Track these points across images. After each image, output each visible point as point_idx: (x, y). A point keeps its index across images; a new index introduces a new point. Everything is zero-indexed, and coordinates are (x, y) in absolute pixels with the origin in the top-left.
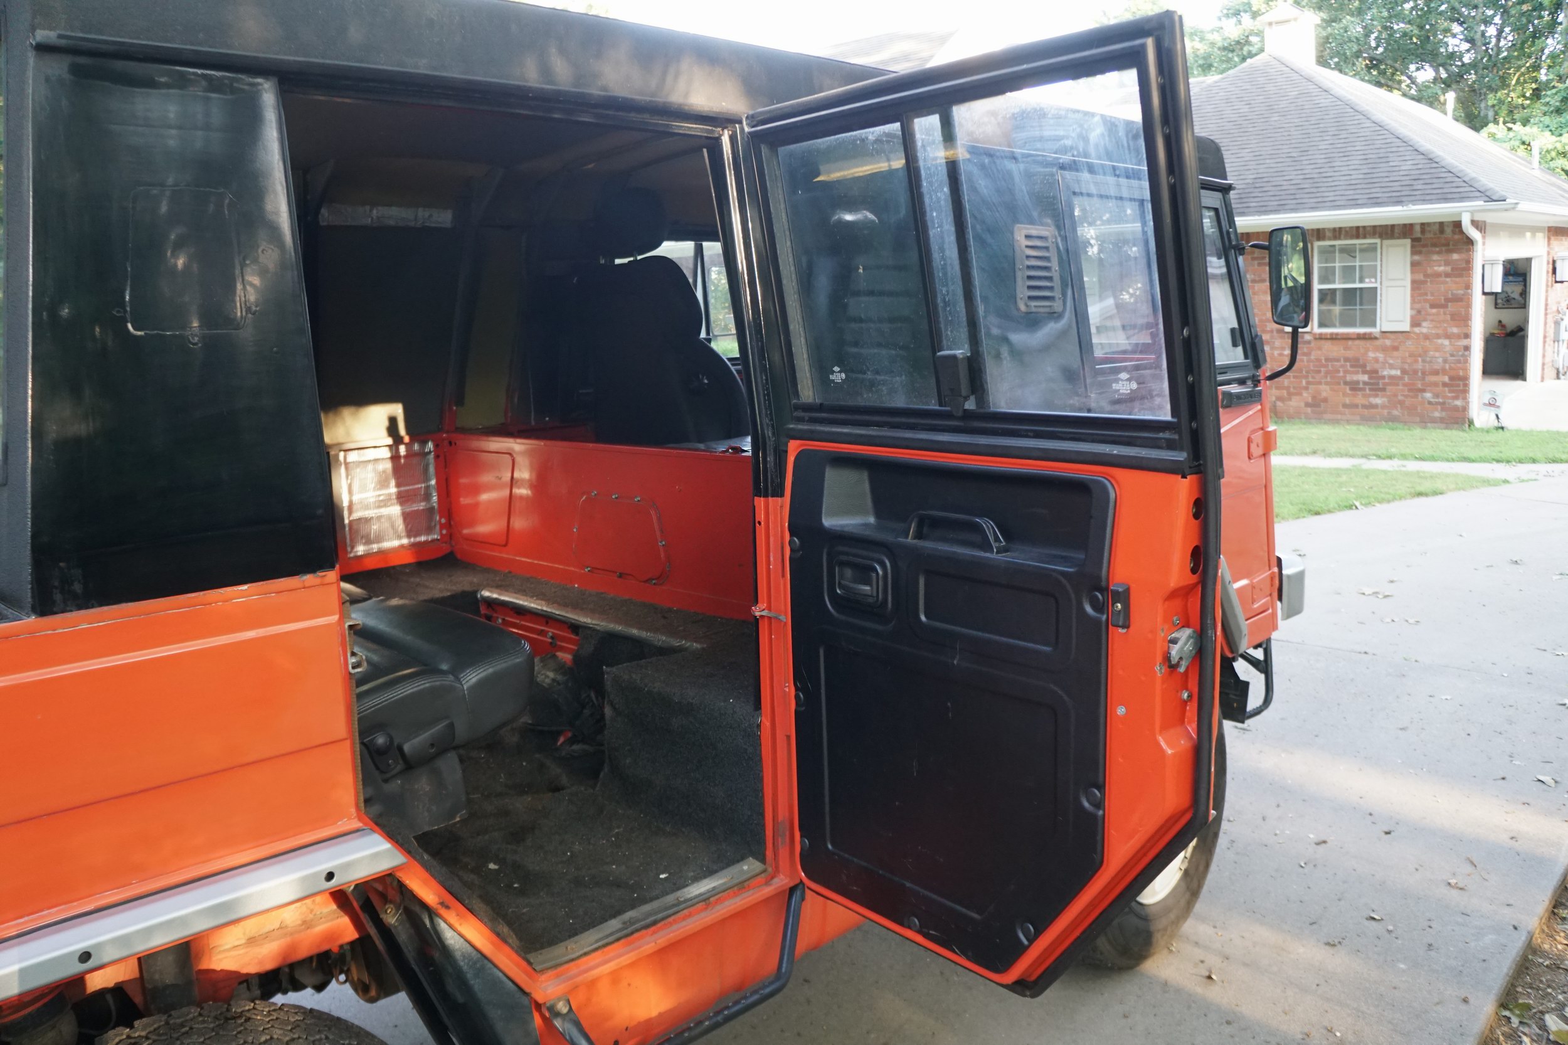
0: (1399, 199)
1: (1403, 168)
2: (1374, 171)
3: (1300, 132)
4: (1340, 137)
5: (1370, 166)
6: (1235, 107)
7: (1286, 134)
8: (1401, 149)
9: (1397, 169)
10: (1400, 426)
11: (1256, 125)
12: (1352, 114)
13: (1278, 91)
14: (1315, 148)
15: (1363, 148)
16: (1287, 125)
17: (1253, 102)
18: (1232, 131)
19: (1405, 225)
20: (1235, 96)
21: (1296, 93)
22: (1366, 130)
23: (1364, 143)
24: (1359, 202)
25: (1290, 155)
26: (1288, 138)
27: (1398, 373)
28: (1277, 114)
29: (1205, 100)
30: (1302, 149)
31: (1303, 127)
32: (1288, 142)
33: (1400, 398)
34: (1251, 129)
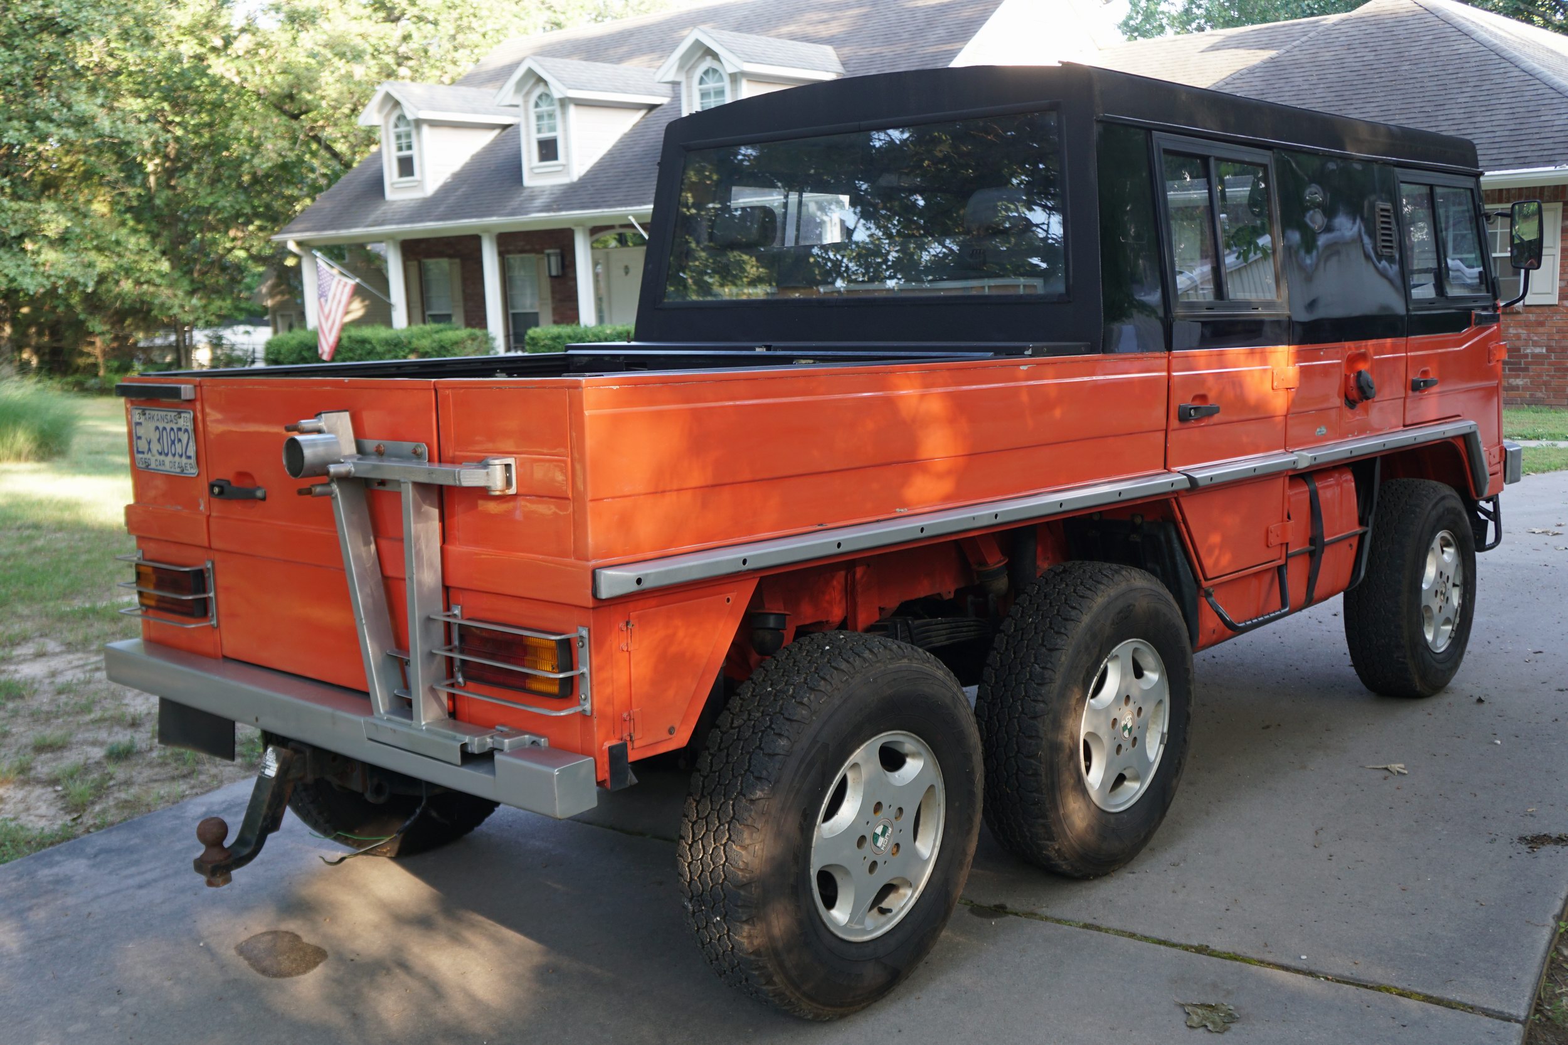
0: (1552, 158)
1: (1556, 123)
2: (1522, 127)
3: (1435, 83)
4: (1483, 88)
5: (1518, 121)
6: (1358, 55)
7: (1418, 85)
8: (1555, 101)
9: (1550, 123)
10: (1546, 409)
11: (1383, 75)
12: (1497, 61)
13: (1408, 36)
14: (1453, 101)
15: (1509, 100)
16: (1420, 75)
17: (1379, 48)
18: (1355, 83)
19: (1557, 187)
20: (1358, 41)
21: (1431, 37)
22: (1513, 79)
23: (1511, 95)
24: (1504, 162)
25: (1423, 110)
26: (1421, 90)
27: (1544, 351)
28: (1408, 63)
29: (1322, 46)
30: (1437, 103)
31: (1439, 78)
32: (1421, 95)
33: (1545, 378)
34: (1377, 80)
